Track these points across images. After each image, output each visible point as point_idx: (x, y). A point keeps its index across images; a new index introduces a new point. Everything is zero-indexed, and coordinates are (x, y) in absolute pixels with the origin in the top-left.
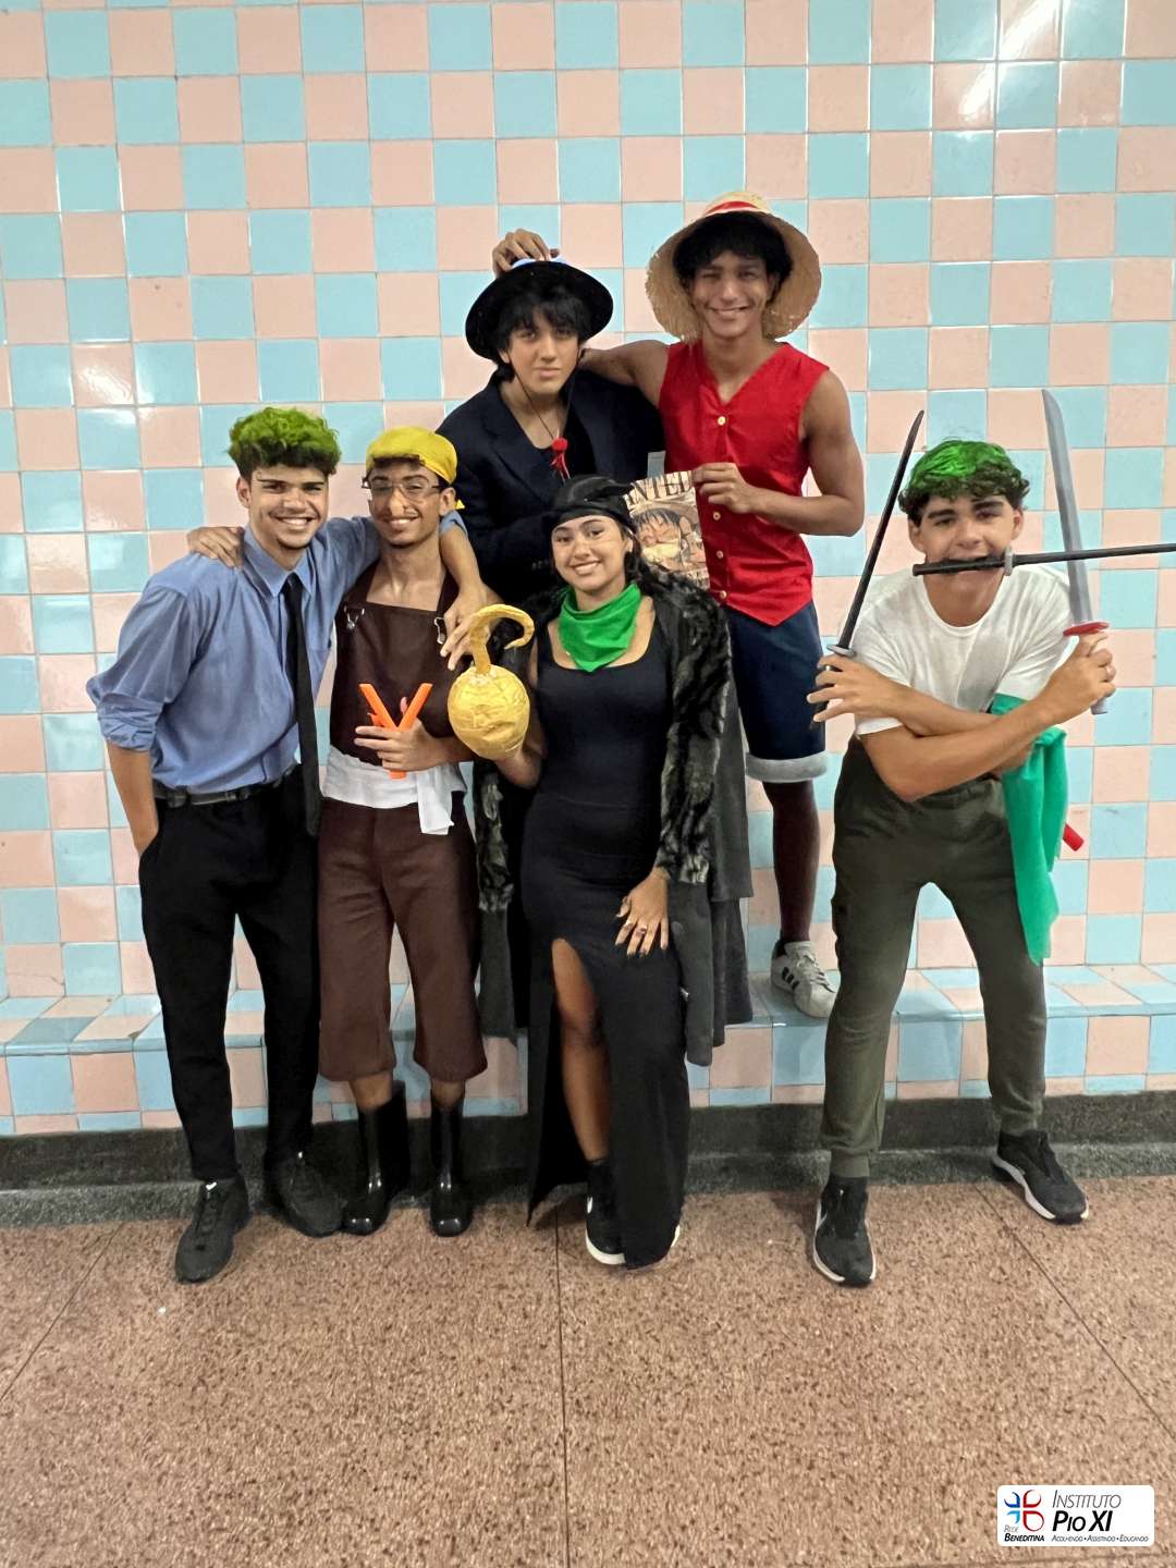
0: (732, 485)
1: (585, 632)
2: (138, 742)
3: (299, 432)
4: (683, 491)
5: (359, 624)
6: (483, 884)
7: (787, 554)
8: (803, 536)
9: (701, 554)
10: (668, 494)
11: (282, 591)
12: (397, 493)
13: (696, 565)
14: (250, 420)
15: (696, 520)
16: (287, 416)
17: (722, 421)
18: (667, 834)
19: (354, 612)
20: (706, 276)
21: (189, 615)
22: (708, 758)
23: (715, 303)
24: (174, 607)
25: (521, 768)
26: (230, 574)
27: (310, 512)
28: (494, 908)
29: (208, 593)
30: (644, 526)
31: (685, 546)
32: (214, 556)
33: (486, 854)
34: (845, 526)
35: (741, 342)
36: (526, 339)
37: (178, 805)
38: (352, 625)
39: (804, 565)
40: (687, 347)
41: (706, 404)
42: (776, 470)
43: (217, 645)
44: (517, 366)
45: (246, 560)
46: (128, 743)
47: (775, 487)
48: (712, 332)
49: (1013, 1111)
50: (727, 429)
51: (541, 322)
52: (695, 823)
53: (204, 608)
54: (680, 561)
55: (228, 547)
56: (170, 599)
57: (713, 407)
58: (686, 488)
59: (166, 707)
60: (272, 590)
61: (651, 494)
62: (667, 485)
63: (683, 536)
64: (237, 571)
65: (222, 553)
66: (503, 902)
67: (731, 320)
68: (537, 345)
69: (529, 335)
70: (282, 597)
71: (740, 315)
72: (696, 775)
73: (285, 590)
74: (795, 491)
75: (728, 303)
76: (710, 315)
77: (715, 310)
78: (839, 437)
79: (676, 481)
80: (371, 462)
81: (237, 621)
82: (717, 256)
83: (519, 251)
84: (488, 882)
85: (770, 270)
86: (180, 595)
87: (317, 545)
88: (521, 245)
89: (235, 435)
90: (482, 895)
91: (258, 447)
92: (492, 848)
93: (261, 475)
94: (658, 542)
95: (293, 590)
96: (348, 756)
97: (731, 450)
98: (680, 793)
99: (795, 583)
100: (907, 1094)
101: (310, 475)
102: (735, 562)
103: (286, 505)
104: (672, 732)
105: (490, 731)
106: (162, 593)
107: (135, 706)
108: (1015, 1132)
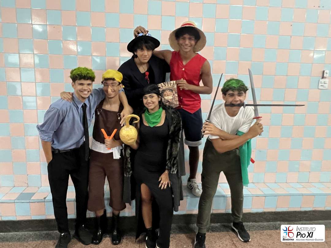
0: (185, 85)
1: (150, 118)
2: (48, 140)
3: (86, 72)
4: (174, 85)
5: (101, 113)
6: (125, 170)
7: (196, 98)
8: (200, 94)
9: (177, 99)
10: (171, 85)
11: (82, 107)
12: (110, 87)
13: (176, 101)
14: (75, 70)
15: (176, 91)
16: (84, 69)
17: (183, 69)
18: (168, 163)
19: (99, 111)
20: (182, 39)
21: (60, 114)
22: (177, 147)
23: (184, 44)
24: (56, 112)
25: (135, 146)
26: (70, 104)
27: (89, 90)
28: (127, 176)
29: (65, 109)
30: (165, 92)
31: (174, 97)
32: (66, 100)
33: (126, 164)
34: (209, 92)
35: (188, 53)
36: (141, 51)
37: (57, 152)
38: (99, 113)
39: (199, 100)
40: (176, 52)
41: (180, 65)
42: (195, 80)
43: (66, 120)
44: (138, 55)
45: (73, 100)
46: (46, 140)
47: (194, 84)
48: (183, 51)
49: (237, 217)
50: (185, 71)
51: (144, 48)
52: (174, 161)
53: (64, 112)
54: (173, 100)
55: (69, 98)
56: (56, 110)
57: (182, 66)
58: (175, 84)
59: (55, 132)
60: (79, 107)
61: (167, 85)
62: (170, 84)
63: (173, 95)
64: (71, 103)
65: (68, 99)
66: (130, 175)
67: (186, 49)
68: (143, 52)
69: (142, 50)
70: (82, 108)
71: (189, 48)
72: (174, 151)
73: (82, 106)
74: (198, 85)
75: (186, 45)
76: (182, 47)
77: (183, 46)
78: (208, 74)
79: (172, 83)
80: (104, 79)
81: (71, 114)
82: (184, 35)
83: (140, 31)
84: (126, 170)
85: (195, 39)
86: (58, 109)
87: (91, 97)
88: (140, 30)
89: (72, 72)
90: (125, 173)
91: (77, 76)
92: (128, 163)
93: (78, 82)
94: (168, 95)
95: (84, 107)
96: (97, 142)
97: (185, 76)
98: (171, 154)
99: (197, 104)
100: (215, 212)
101: (89, 82)
102: (184, 99)
103: (83, 88)
104: (169, 141)
105: (129, 140)
106: (53, 109)
107: (48, 132)
108: (237, 221)
